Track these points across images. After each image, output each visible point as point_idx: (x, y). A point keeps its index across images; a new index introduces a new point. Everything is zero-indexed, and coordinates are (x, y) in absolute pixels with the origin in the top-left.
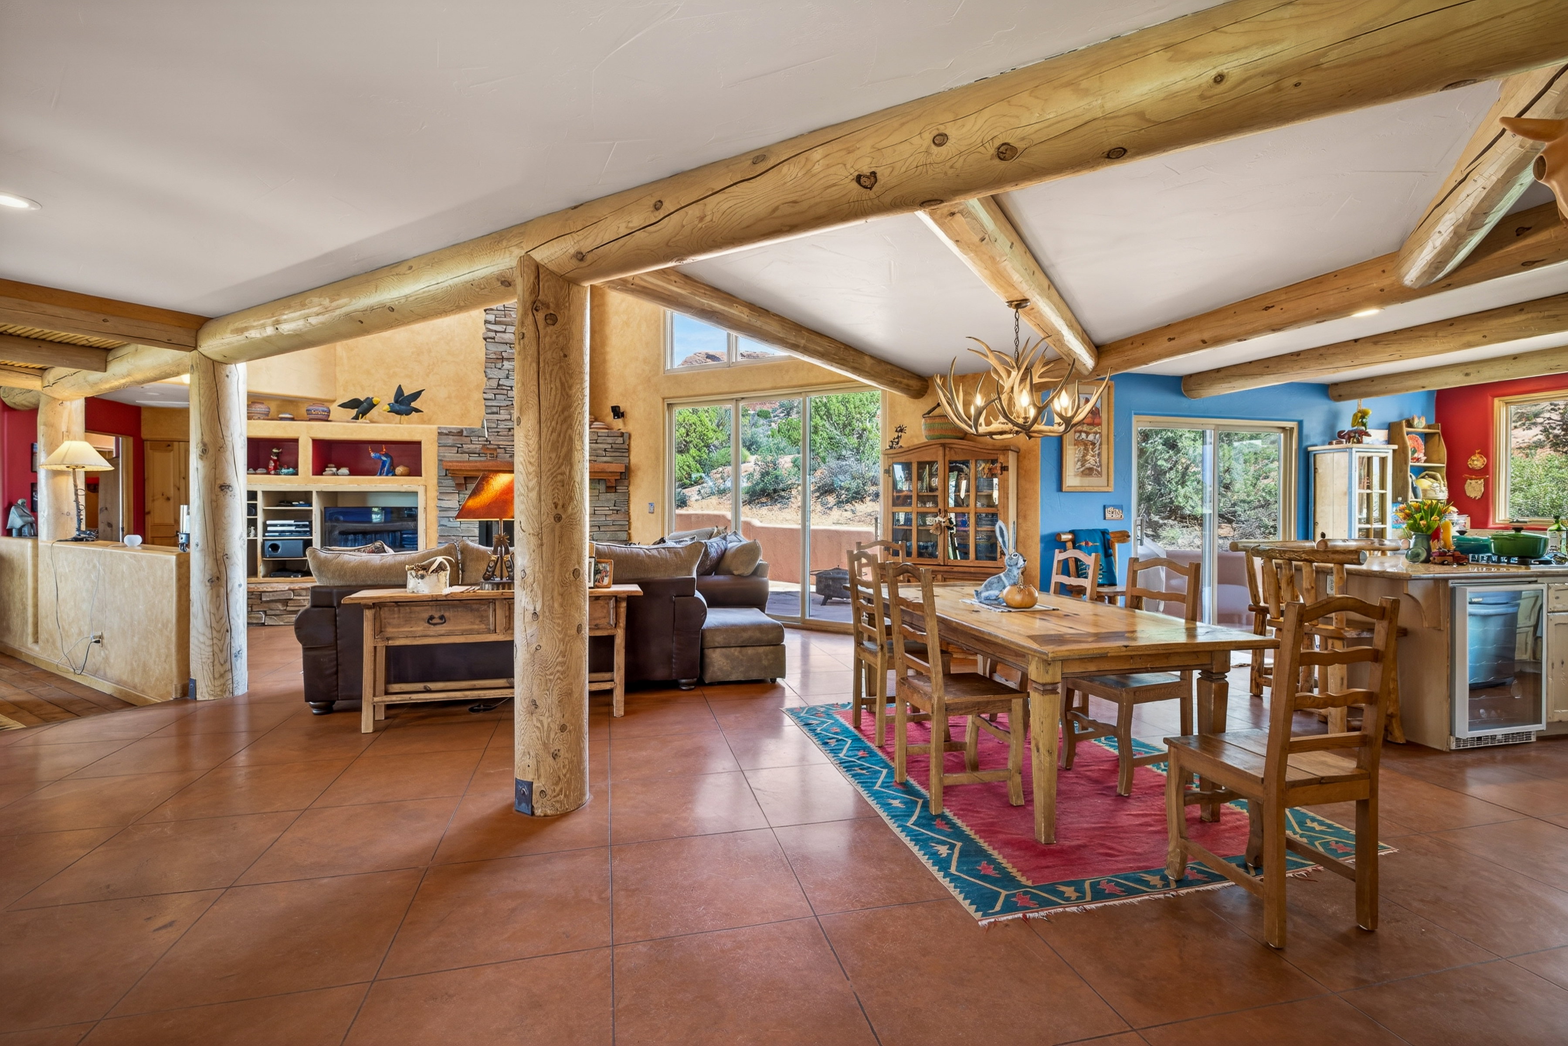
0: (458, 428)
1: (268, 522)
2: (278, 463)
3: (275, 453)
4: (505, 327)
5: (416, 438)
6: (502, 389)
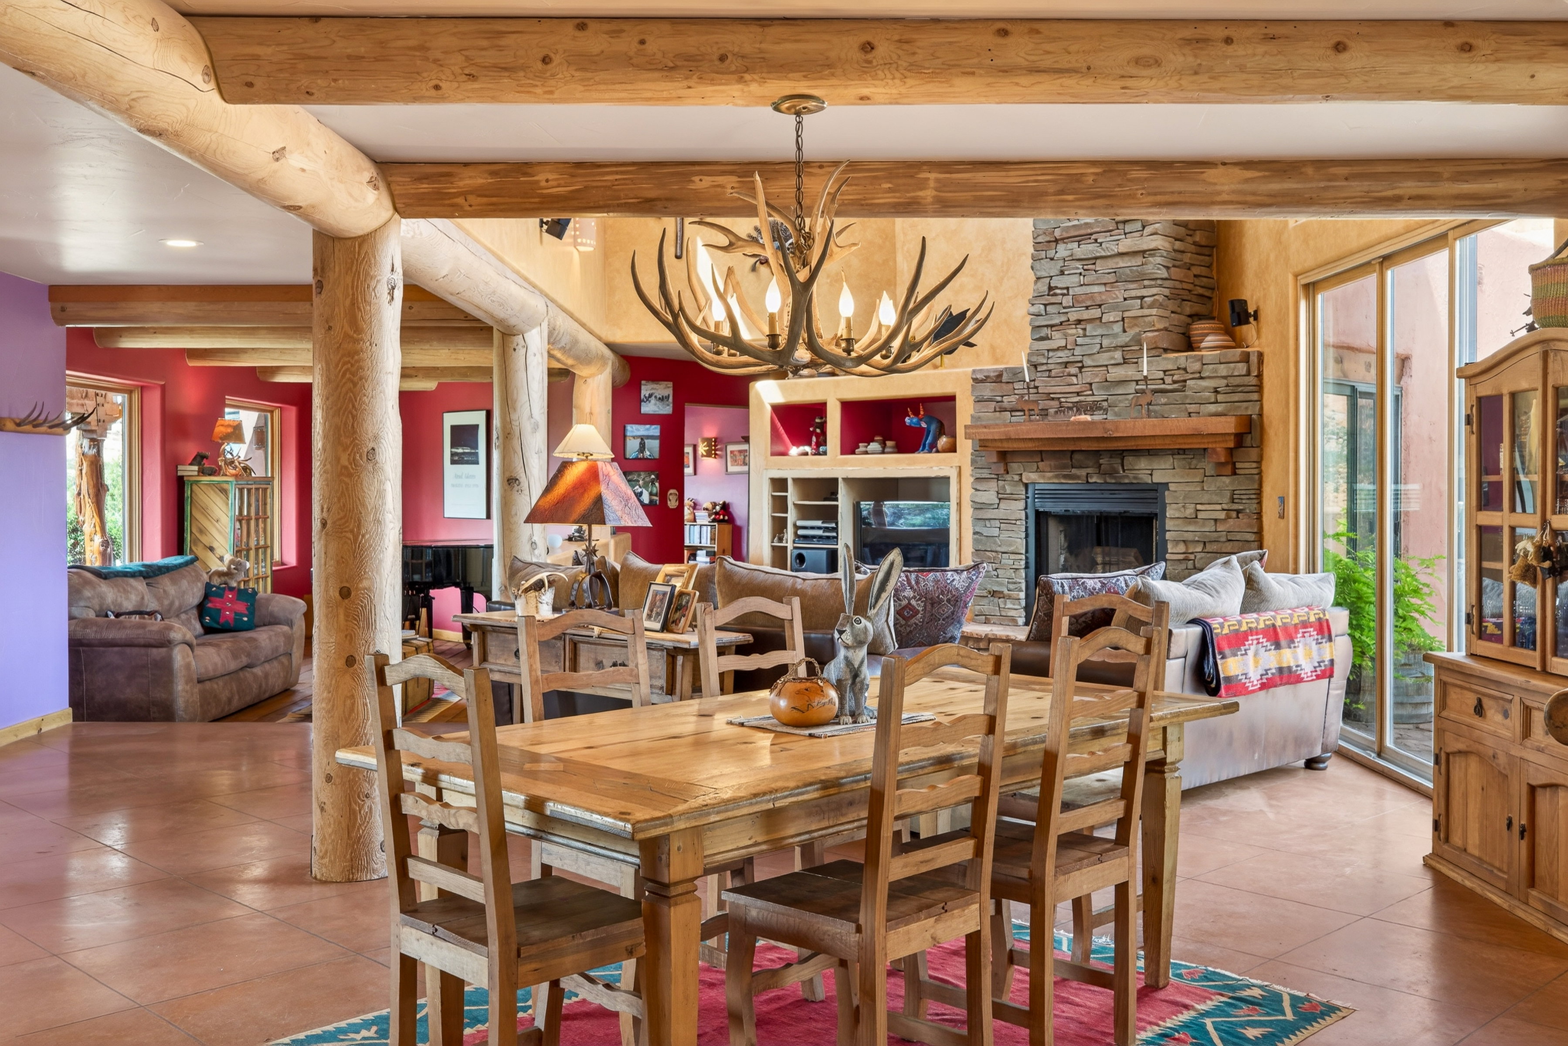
0: (995, 371)
1: (799, 523)
5: (948, 389)
6: (1055, 295)
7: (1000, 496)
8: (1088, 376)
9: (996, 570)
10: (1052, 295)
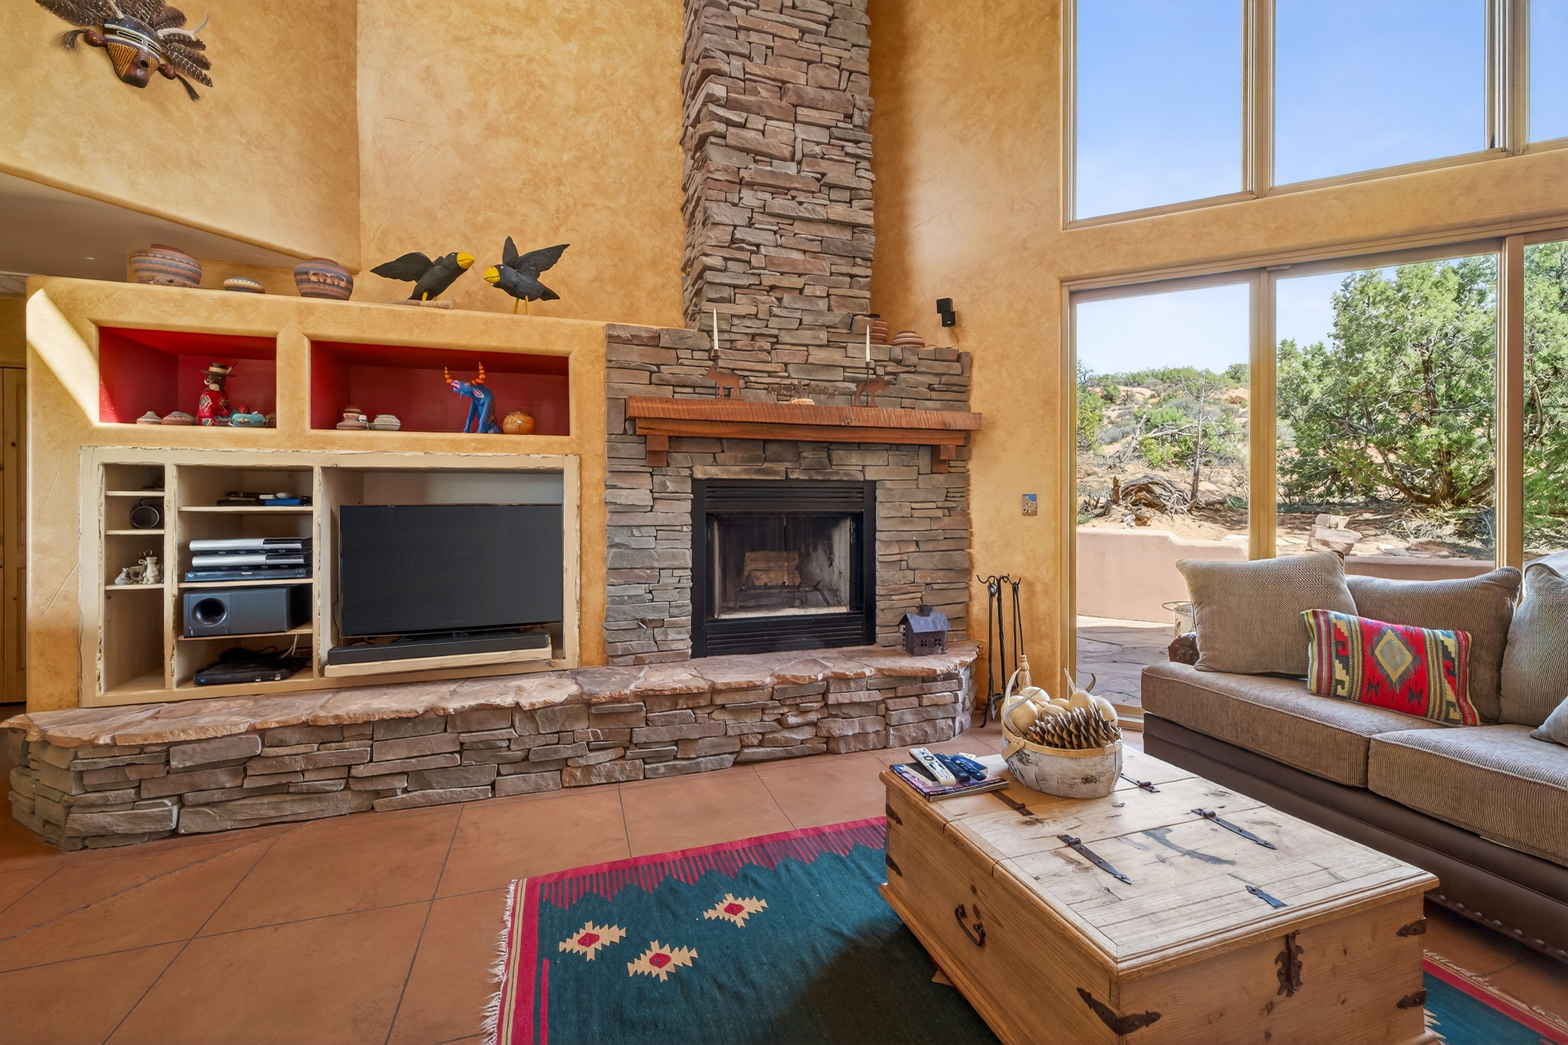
0: (649, 330)
1: (194, 545)
2: (222, 402)
3: (215, 374)
4: (745, 115)
5: (557, 347)
6: (741, 249)
7: (656, 495)
8: (784, 354)
9: (650, 592)
10: (736, 249)
